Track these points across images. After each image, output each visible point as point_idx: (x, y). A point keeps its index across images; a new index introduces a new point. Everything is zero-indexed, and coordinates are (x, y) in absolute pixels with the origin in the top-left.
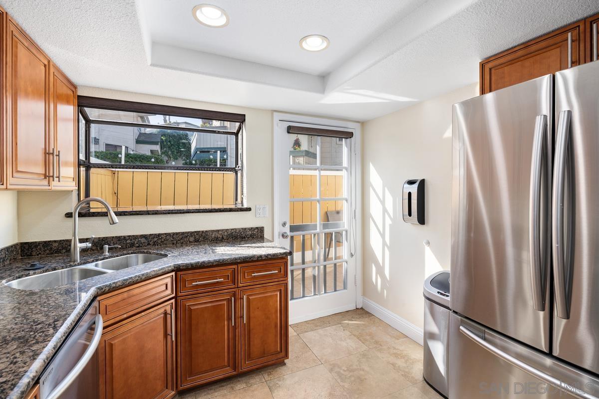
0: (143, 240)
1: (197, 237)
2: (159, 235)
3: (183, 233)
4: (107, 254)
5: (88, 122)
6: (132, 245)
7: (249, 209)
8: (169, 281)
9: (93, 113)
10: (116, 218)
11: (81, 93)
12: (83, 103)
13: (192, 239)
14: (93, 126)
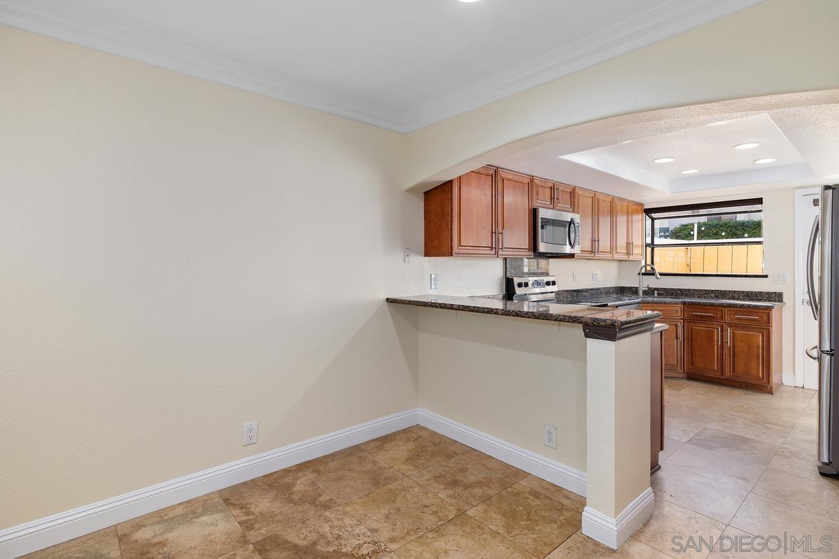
0: (679, 292)
1: (717, 294)
2: (689, 290)
3: (706, 290)
4: (656, 295)
5: (653, 219)
6: (672, 294)
7: (766, 276)
8: (679, 309)
9: (654, 215)
10: (659, 276)
11: (646, 207)
12: (648, 212)
13: (713, 295)
14: (656, 221)
